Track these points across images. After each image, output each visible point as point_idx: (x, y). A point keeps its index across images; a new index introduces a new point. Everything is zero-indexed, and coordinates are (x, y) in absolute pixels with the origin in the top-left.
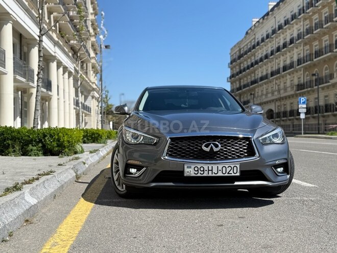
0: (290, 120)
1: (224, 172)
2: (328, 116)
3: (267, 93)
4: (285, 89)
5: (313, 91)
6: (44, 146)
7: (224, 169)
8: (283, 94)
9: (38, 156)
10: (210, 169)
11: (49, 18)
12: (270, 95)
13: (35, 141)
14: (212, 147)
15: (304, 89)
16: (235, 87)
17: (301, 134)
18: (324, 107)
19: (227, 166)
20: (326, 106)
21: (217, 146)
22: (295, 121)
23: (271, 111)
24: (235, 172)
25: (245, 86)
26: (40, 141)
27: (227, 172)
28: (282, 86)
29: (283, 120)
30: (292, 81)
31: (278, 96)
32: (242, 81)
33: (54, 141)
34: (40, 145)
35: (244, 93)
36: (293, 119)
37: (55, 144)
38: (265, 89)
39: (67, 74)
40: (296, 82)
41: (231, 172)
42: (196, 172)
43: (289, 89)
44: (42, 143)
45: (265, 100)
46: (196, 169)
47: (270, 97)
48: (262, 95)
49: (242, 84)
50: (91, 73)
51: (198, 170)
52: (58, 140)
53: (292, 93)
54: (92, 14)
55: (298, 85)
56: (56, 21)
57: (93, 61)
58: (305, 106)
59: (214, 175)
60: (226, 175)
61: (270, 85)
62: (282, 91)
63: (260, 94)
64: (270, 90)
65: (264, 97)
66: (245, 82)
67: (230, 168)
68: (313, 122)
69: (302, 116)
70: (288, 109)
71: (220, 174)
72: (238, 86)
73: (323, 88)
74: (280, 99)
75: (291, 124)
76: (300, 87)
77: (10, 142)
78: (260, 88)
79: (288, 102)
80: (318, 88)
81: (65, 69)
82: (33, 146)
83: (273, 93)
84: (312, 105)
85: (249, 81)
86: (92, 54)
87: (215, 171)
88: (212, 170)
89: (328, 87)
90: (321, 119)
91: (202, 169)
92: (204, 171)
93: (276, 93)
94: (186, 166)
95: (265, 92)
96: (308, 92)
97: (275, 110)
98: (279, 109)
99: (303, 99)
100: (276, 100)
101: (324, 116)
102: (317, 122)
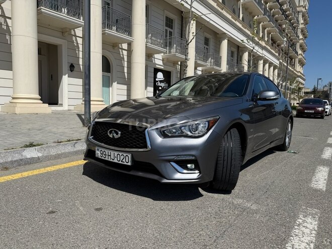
1: (119, 160)
10: (109, 153)
11: (263, 32)
14: (113, 133)
19: (120, 154)
21: (117, 133)
24: (127, 161)
27: (121, 160)
39: (272, 68)
41: (124, 161)
42: (102, 155)
46: (101, 152)
50: (297, 65)
54: (302, 24)
56: (269, 33)
57: (300, 57)
59: (112, 160)
67: (123, 157)
81: (271, 64)
86: (300, 52)
88: (110, 156)
92: (105, 155)
94: (96, 149)
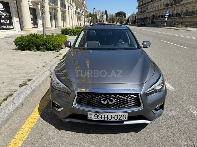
0: (161, 19)
1: (116, 118)
2: (177, 18)
3: (153, 8)
4: (161, 6)
5: (172, 7)
6: (46, 47)
7: (116, 116)
8: (160, 8)
9: (45, 51)
10: (106, 116)
12: (154, 8)
13: (43, 44)
14: (108, 101)
15: (169, 6)
16: (140, 5)
17: (164, 26)
18: (176, 15)
19: (118, 115)
20: (177, 14)
21: (111, 101)
22: (163, 20)
23: (154, 15)
24: (124, 118)
25: (144, 4)
26: (45, 45)
27: (118, 118)
28: (160, 4)
29: (158, 20)
30: (164, 2)
31: (157, 9)
32: (143, 2)
33: (50, 44)
34: (45, 46)
35: (144, 7)
36: (162, 19)
37: (51, 46)
38: (152, 6)
40: (166, 3)
41: (122, 118)
42: (96, 118)
43: (162, 6)
44: (46, 45)
45: (152, 11)
46: (96, 116)
47: (154, 9)
48: (151, 8)
49: (143, 3)
51: (97, 117)
52: (53, 44)
53: (164, 8)
55: (166, 4)
58: (168, 15)
59: (108, 120)
60: (118, 120)
61: (155, 4)
62: (159, 7)
63: (150, 8)
64: (154, 6)
65: (151, 9)
66: (145, 2)
67: (121, 116)
68: (170, 20)
69: (166, 19)
70: (161, 15)
71: (113, 119)
72: (141, 4)
73: (177, 6)
74: (158, 10)
75: (161, 21)
76: (167, 5)
77: (32, 45)
78: (151, 5)
79: (161, 12)
80: (175, 6)
82: (41, 47)
83: (155, 8)
84: (171, 13)
85: (146, 2)
87: (109, 117)
88: (107, 117)
89: (179, 5)
90: (174, 19)
91: (100, 116)
92: (101, 117)
93: (157, 8)
94: (88, 114)
95: (152, 7)
96: (170, 7)
97: (156, 15)
98: (157, 15)
99: (168, 12)
100: (156, 11)
101: (175, 18)
102: (172, 21)
